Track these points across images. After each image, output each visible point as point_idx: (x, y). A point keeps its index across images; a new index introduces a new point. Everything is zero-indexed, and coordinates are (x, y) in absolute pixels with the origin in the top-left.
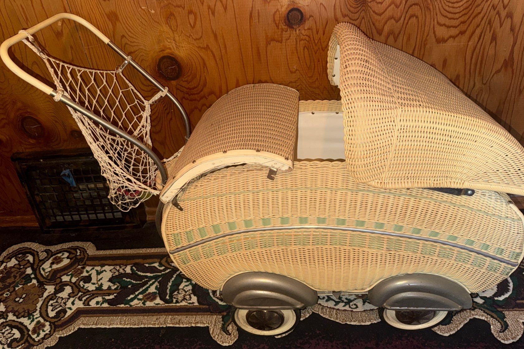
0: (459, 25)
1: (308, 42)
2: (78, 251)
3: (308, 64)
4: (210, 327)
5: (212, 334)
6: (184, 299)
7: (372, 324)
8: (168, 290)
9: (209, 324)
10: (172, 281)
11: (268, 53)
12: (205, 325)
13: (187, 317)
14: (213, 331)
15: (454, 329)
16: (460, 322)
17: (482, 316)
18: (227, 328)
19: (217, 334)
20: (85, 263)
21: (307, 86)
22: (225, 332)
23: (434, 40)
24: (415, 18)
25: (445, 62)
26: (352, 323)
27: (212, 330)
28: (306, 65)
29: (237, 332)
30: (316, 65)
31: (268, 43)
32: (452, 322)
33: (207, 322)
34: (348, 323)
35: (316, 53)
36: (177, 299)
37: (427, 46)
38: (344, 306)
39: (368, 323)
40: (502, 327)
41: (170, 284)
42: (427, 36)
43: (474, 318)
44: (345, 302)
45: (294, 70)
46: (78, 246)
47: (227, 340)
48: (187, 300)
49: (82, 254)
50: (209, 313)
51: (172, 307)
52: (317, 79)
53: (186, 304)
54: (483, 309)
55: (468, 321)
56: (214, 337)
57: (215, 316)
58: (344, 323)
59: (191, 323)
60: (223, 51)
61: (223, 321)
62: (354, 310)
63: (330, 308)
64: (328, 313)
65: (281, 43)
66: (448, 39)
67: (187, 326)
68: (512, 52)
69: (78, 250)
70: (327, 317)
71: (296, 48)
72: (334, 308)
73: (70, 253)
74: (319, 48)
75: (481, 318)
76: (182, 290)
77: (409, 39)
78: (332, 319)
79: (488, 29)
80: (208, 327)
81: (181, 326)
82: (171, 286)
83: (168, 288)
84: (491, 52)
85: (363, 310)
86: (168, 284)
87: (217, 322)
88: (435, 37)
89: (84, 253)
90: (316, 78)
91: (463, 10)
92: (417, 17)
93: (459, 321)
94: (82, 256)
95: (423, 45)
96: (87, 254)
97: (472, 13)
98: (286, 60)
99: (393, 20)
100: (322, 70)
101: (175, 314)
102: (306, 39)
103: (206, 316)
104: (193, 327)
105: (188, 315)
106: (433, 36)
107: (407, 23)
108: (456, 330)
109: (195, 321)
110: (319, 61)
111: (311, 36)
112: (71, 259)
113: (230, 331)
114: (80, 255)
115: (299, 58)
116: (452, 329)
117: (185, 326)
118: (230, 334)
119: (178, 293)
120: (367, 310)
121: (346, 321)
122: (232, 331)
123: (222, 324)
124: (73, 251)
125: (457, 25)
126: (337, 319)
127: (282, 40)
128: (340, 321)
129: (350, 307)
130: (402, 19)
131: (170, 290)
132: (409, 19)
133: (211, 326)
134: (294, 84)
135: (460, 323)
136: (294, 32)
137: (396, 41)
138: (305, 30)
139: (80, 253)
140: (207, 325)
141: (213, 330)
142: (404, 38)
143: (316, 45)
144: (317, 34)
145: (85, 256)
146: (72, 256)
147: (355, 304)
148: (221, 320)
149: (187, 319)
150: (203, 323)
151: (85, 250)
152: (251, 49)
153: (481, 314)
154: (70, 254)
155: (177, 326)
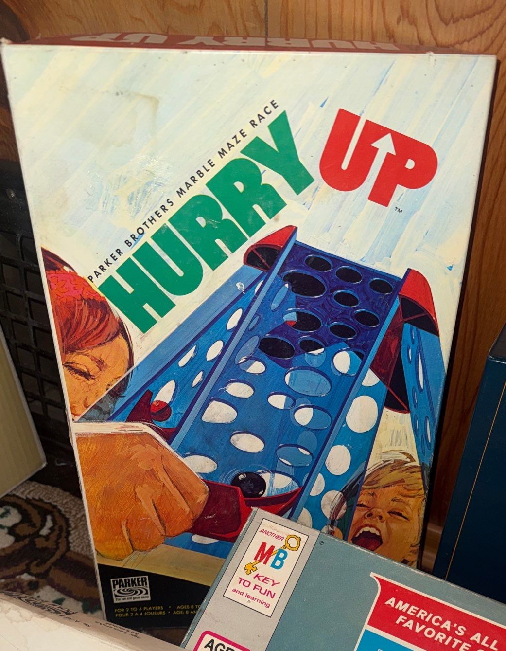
2: (49, 523)
20: (47, 571)
46: (55, 507)
49: (53, 537)
69: (49, 518)
73: (26, 518)
89: (59, 536)
94: (50, 544)
96: (68, 543)
112: (18, 538)
114: (47, 537)
124: (36, 517)
139: (52, 529)
145: (58, 548)
146: (26, 530)
151: (68, 525)
154: (22, 522)
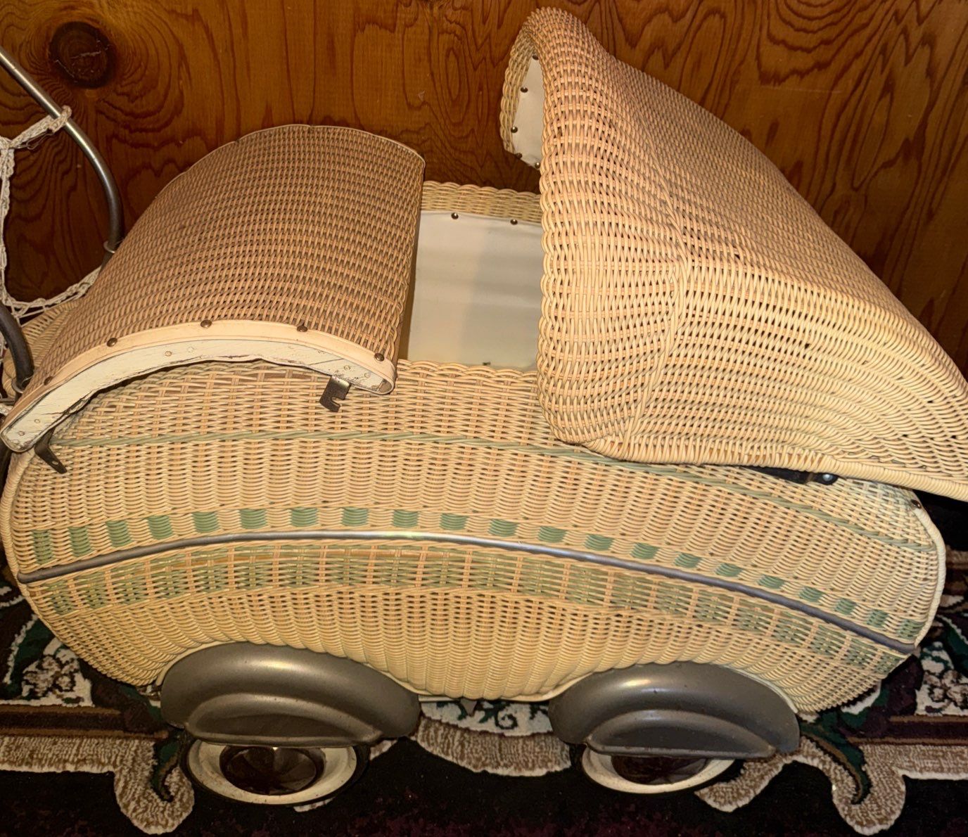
0: (815, 48)
1: (460, 39)
3: (455, 92)
4: (117, 777)
5: (121, 796)
6: (55, 687)
7: (549, 774)
8: (12, 657)
9: (115, 766)
10: (27, 632)
11: (356, 53)
12: (105, 770)
13: (55, 743)
14: (125, 787)
15: (747, 793)
16: (762, 772)
17: (814, 757)
18: (164, 780)
19: (133, 799)
21: (447, 144)
22: (158, 793)
23: (756, 75)
24: (717, 16)
25: (774, 128)
26: (501, 771)
27: (121, 784)
28: (450, 93)
29: (192, 792)
30: (473, 98)
31: (358, 27)
32: (742, 771)
33: (109, 758)
34: (490, 770)
35: (475, 69)
36: (35, 685)
37: (739, 88)
38: (482, 721)
39: (540, 772)
40: (857, 789)
41: (19, 640)
42: (741, 63)
43: (795, 762)
44: (487, 711)
45: (417, 103)
47: (160, 815)
48: (61, 690)
50: (120, 732)
51: (16, 710)
52: (473, 130)
53: (59, 702)
54: (816, 738)
55: (780, 769)
56: (126, 806)
57: (137, 742)
58: (479, 771)
59: (65, 761)
60: (237, 31)
61: (155, 756)
62: (508, 733)
63: (448, 725)
64: (439, 740)
65: (393, 31)
66: (787, 77)
67: (53, 769)
68: (923, 125)
70: (436, 751)
71: (429, 48)
72: (456, 727)
74: (485, 58)
75: (809, 761)
76: (51, 660)
77: (698, 65)
78: (450, 758)
79: (879, 64)
80: (111, 774)
81: (36, 769)
82: (20, 646)
83: (11, 651)
84: (880, 119)
85: (529, 733)
86: (13, 639)
87: (139, 759)
88: (759, 66)
90: (470, 128)
91: (830, 14)
92: (723, 16)
93: (759, 771)
95: (728, 82)
97: (850, 22)
98: (400, 75)
99: (666, 17)
100: (486, 111)
101: (22, 731)
102: (454, 32)
103: (109, 742)
104: (68, 772)
105: (60, 736)
106: (754, 64)
107: (699, 27)
108: (752, 795)
109: (76, 755)
110: (481, 89)
111: (469, 27)
113: (172, 790)
115: (432, 74)
116: (743, 792)
117: (46, 769)
118: (171, 799)
119: (40, 667)
120: (539, 734)
121: (484, 765)
122: (178, 790)
123: (154, 767)
125: (811, 46)
126: (462, 758)
127: (395, 25)
128: (470, 763)
129: (497, 724)
130: (689, 15)
131: (16, 657)
132: (705, 18)
133: (121, 771)
134: (415, 136)
135: (762, 778)
136: (428, 10)
137: (667, 66)
138: (455, 9)
140: (111, 769)
141: (126, 783)
142: (688, 61)
143: (478, 50)
144: (484, 23)
147: (511, 717)
148: (151, 754)
149: (55, 749)
150: (100, 763)
152: (311, 37)
153: (810, 751)
155: (24, 769)
